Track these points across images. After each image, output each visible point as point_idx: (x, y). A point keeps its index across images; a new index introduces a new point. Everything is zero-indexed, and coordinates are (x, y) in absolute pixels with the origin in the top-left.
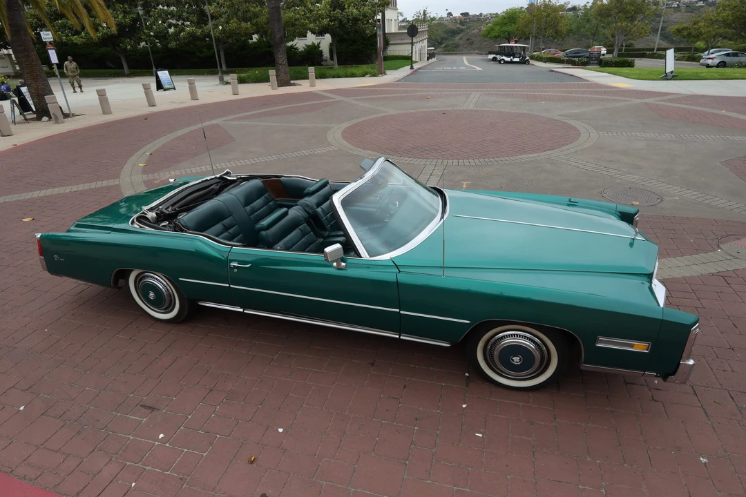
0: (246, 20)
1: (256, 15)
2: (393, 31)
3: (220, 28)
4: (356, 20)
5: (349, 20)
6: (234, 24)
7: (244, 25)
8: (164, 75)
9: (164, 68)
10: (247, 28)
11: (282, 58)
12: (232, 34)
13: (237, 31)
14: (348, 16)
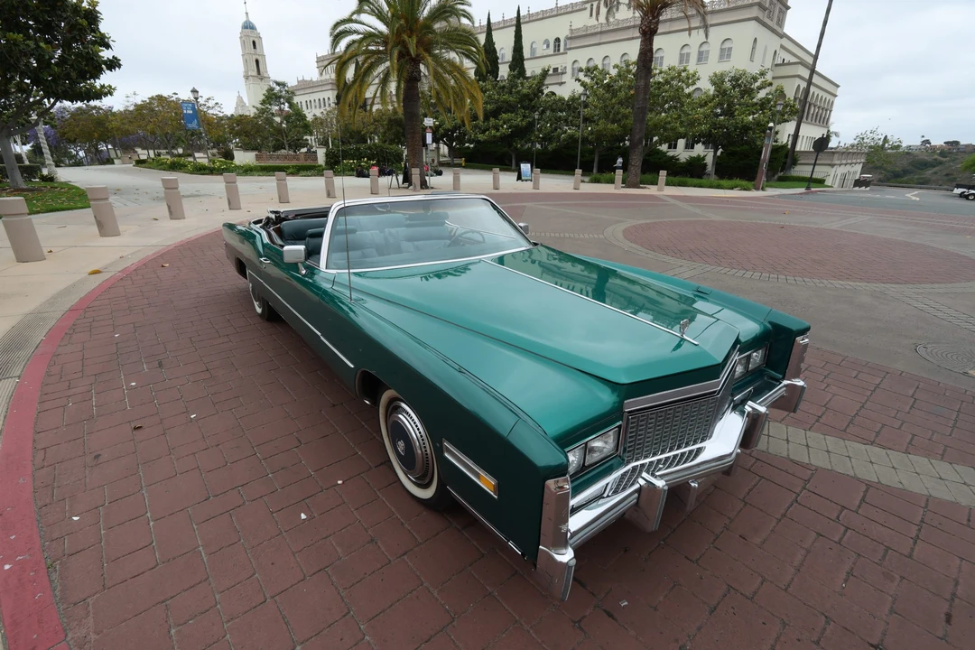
0: (613, 122)
1: (626, 117)
2: (802, 149)
3: (590, 129)
4: (746, 128)
5: (736, 128)
6: (601, 125)
7: (610, 126)
8: (525, 167)
9: (527, 161)
10: (612, 130)
11: (636, 160)
12: (599, 136)
13: (605, 133)
14: (737, 123)
